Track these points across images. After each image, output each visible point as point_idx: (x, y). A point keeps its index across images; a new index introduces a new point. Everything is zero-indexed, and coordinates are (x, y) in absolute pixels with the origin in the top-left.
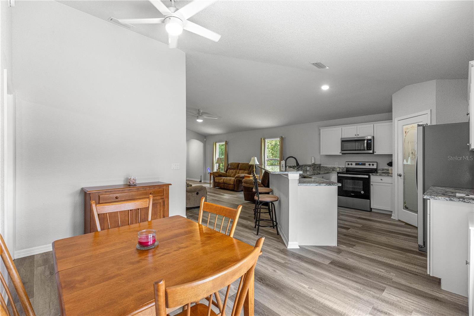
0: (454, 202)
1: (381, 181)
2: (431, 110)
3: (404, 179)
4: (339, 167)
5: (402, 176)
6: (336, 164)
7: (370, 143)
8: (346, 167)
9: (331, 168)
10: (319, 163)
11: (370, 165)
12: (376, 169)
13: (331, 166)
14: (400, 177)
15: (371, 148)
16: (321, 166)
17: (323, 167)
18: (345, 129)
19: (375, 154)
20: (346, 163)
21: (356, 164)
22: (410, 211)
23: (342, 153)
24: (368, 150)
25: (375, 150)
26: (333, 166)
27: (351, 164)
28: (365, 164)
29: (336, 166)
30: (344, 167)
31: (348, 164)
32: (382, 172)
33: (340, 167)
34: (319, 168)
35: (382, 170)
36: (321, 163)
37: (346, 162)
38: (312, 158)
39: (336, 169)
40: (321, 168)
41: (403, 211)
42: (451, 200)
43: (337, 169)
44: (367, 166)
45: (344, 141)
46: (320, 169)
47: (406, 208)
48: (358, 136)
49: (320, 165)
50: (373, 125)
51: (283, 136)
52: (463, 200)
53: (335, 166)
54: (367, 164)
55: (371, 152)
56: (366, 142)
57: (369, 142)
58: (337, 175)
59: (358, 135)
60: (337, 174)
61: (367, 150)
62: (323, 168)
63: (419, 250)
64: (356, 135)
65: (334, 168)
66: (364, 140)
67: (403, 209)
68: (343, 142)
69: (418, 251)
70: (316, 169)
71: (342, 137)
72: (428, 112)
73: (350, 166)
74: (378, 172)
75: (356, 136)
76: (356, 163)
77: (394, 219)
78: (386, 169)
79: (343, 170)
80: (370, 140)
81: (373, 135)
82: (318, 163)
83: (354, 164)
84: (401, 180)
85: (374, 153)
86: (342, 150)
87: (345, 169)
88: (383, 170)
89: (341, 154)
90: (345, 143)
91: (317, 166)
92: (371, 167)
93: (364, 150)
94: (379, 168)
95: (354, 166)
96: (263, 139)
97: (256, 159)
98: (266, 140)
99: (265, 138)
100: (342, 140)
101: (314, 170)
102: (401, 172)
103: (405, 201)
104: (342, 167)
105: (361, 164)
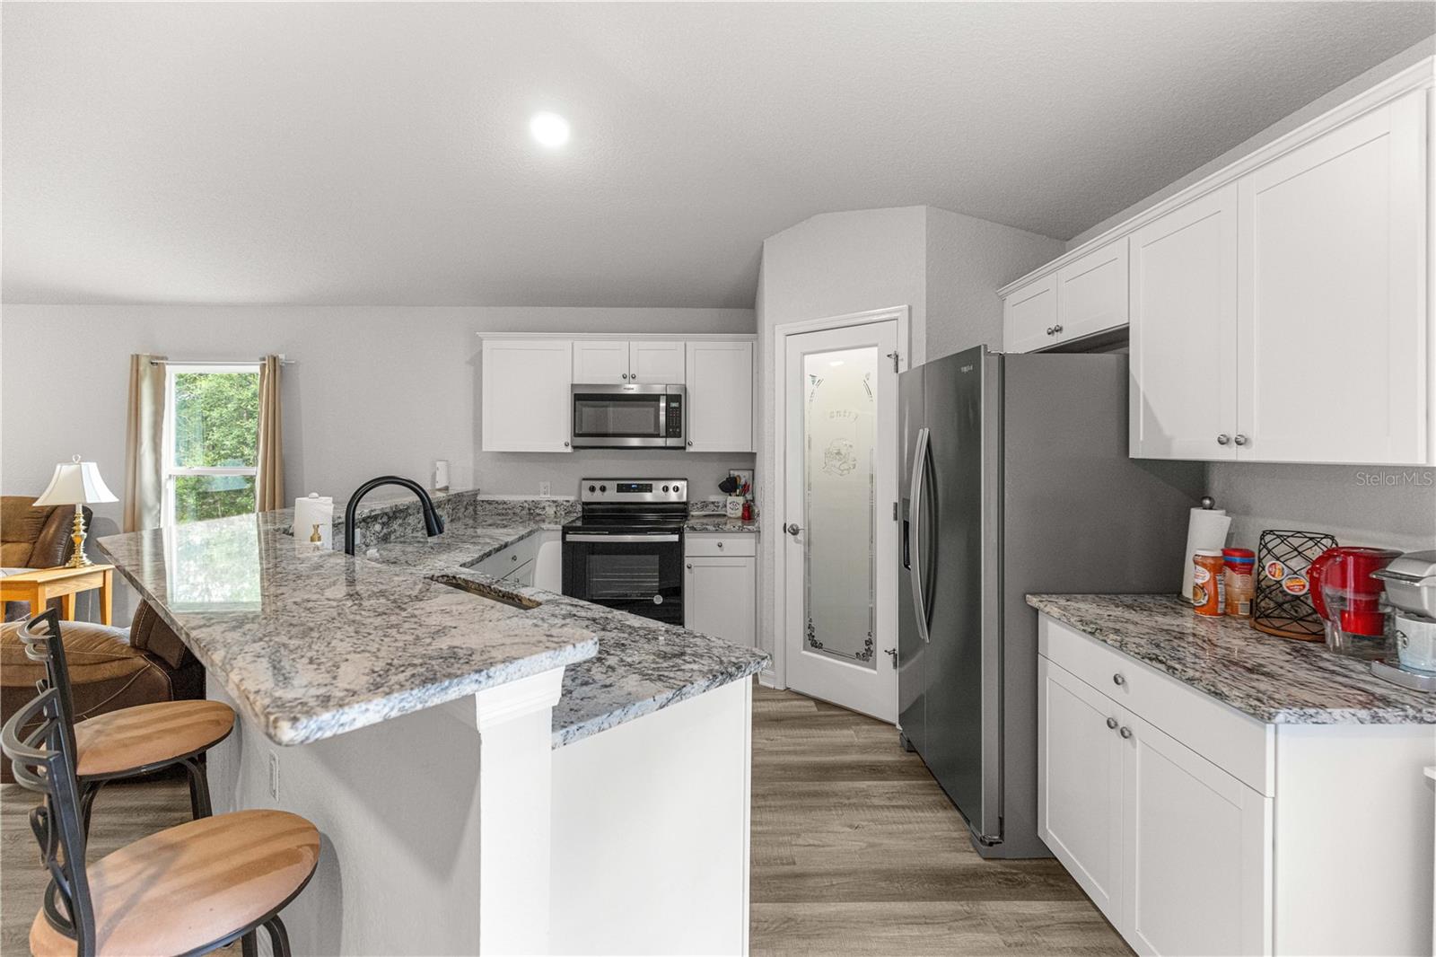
0: (1387, 725)
1: (718, 552)
2: (910, 309)
3: (809, 543)
4: (554, 502)
5: (801, 531)
6: (542, 490)
7: (676, 408)
8: (584, 500)
9: (523, 508)
10: (470, 487)
12: (683, 503)
13: (521, 498)
14: (792, 537)
15: (679, 427)
16: (480, 498)
17: (489, 503)
18: (583, 350)
19: (689, 449)
20: (584, 482)
21: (621, 489)
22: (829, 657)
23: (573, 447)
24: (668, 435)
25: (691, 438)
26: (530, 498)
27: (603, 489)
29: (542, 497)
30: (572, 498)
31: (592, 489)
33: (560, 498)
34: (471, 509)
35: (703, 508)
36: (477, 488)
37: (584, 479)
38: (438, 464)
39: (544, 508)
40: (479, 508)
41: (806, 656)
42: (1376, 719)
43: (547, 509)
44: (658, 495)
45: (586, 400)
46: (475, 511)
47: (814, 643)
49: (476, 493)
50: (684, 344)
51: (282, 356)
52: (1418, 715)
53: (536, 498)
54: (656, 486)
55: (678, 442)
56: (663, 404)
57: (674, 405)
58: (564, 538)
59: (634, 378)
60: (560, 534)
61: (666, 437)
62: (487, 506)
63: (985, 859)
64: (625, 377)
65: (536, 504)
66: (656, 398)
67: (805, 649)
68: (579, 400)
69: (983, 862)
70: (460, 515)
71: (575, 382)
72: (899, 310)
73: (598, 497)
74: (693, 515)
76: (618, 485)
78: (713, 503)
79: (570, 512)
80: (677, 398)
81: (683, 383)
83: (612, 486)
84: (796, 548)
85: (684, 448)
86: (576, 435)
87: (579, 508)
88: (705, 505)
89: (569, 450)
90: (585, 406)
91: (465, 502)
92: (671, 497)
93: (658, 436)
94: (692, 500)
95: (612, 496)
96: (144, 362)
97: (91, 472)
98: (167, 367)
99: (157, 358)
100: (575, 395)
101: (452, 521)
102: (796, 519)
103: (811, 621)
104: (568, 501)
105: (638, 485)
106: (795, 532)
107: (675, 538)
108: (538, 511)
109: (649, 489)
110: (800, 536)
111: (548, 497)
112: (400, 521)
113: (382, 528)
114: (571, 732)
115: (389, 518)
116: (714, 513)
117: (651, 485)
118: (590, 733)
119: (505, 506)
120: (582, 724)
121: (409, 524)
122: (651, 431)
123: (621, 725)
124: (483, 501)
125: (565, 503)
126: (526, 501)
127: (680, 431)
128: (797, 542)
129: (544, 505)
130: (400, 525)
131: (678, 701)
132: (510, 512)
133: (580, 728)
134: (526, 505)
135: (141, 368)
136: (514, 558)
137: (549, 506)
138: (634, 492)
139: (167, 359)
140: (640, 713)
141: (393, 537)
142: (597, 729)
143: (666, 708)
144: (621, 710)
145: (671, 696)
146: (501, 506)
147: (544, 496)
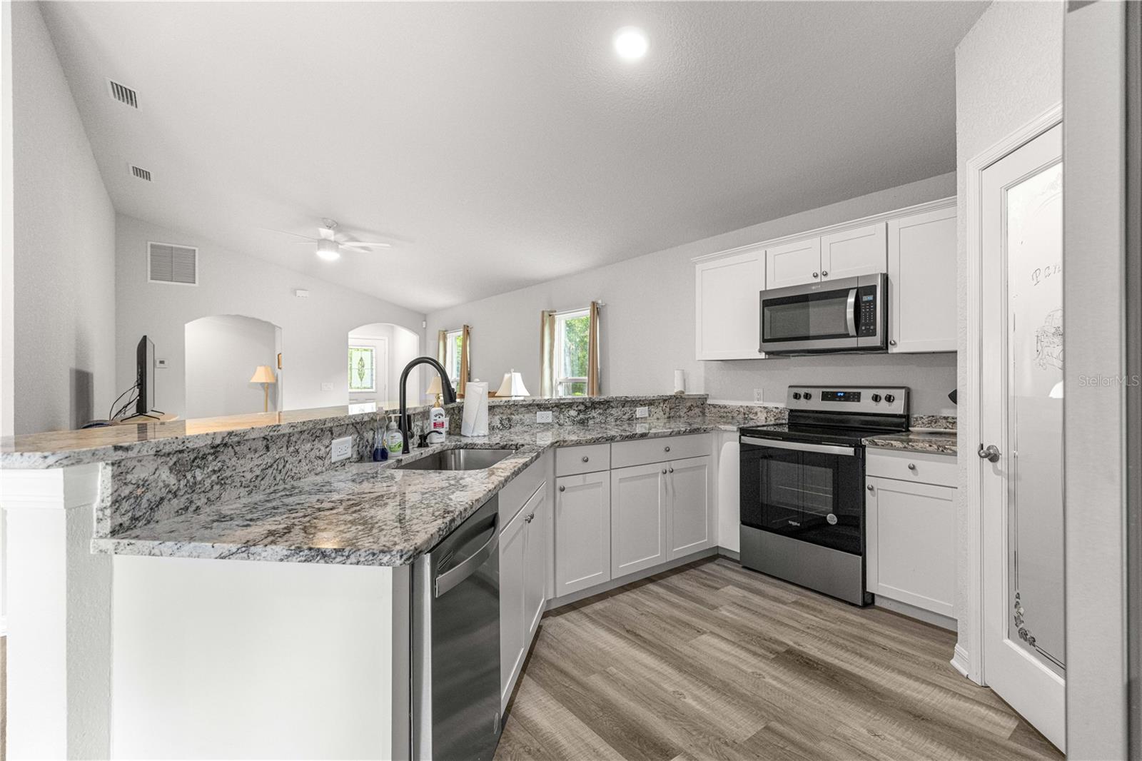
1: (909, 475)
3: (1011, 476)
4: (765, 408)
5: (1003, 457)
6: (756, 396)
7: (869, 302)
8: (791, 407)
9: (739, 413)
10: (702, 393)
11: (876, 398)
12: (900, 416)
13: (739, 403)
14: (991, 464)
15: (875, 324)
16: (708, 402)
17: (714, 406)
18: (775, 255)
19: (892, 350)
20: (790, 389)
21: (826, 397)
23: (767, 353)
24: (859, 333)
25: (894, 335)
26: (745, 404)
28: (859, 394)
29: (755, 403)
30: (781, 406)
31: (798, 397)
32: (931, 430)
33: (771, 405)
34: (697, 410)
35: (930, 423)
36: (707, 393)
37: (791, 387)
38: (674, 372)
39: (756, 413)
40: (707, 410)
41: (1011, 647)
43: (759, 414)
44: (866, 405)
45: (772, 303)
46: (703, 413)
47: (1023, 635)
48: (824, 279)
49: (705, 398)
50: (885, 223)
51: (600, 302)
53: (751, 404)
54: (867, 395)
55: (876, 341)
56: (851, 299)
57: (865, 298)
58: (743, 439)
59: (826, 275)
60: (739, 436)
61: (858, 336)
62: (713, 409)
64: (816, 276)
65: (750, 409)
66: (845, 293)
67: (1010, 636)
68: (767, 305)
70: (681, 413)
73: (802, 405)
74: (910, 429)
75: (818, 280)
76: (823, 392)
77: (965, 673)
78: (946, 418)
79: (779, 419)
80: (872, 289)
81: (885, 272)
82: (695, 389)
83: (817, 394)
84: (995, 482)
85: (886, 348)
86: (764, 340)
87: (786, 417)
88: (933, 420)
89: (763, 356)
90: (773, 311)
91: (688, 404)
92: (883, 408)
93: (847, 336)
94: (915, 414)
95: (816, 404)
96: (546, 314)
97: (517, 378)
98: (556, 316)
99: (552, 312)
100: (764, 301)
101: (669, 418)
102: (994, 439)
103: (1018, 596)
104: (777, 408)
105: (845, 393)
106: (993, 458)
107: (849, 451)
108: (751, 416)
109: (856, 397)
110: (1001, 464)
111: (760, 403)
112: (601, 411)
113: (578, 414)
114: (122, 544)
115: (586, 407)
116: (948, 430)
117: (860, 393)
118: (140, 553)
119: (726, 410)
120: (133, 541)
121: (612, 415)
122: (842, 331)
123: (172, 558)
124: (709, 405)
125: (774, 410)
126: (741, 406)
127: (875, 329)
128: (998, 472)
129: (756, 410)
130: (600, 414)
131: (242, 558)
132: (729, 415)
133: (131, 544)
134: (741, 409)
135: (545, 318)
136: (667, 450)
137: (761, 411)
138: (840, 401)
139: (555, 312)
140: (195, 554)
141: (591, 422)
142: (147, 552)
143: (226, 561)
144: (173, 543)
145: (234, 550)
146: (722, 410)
147: (757, 402)
